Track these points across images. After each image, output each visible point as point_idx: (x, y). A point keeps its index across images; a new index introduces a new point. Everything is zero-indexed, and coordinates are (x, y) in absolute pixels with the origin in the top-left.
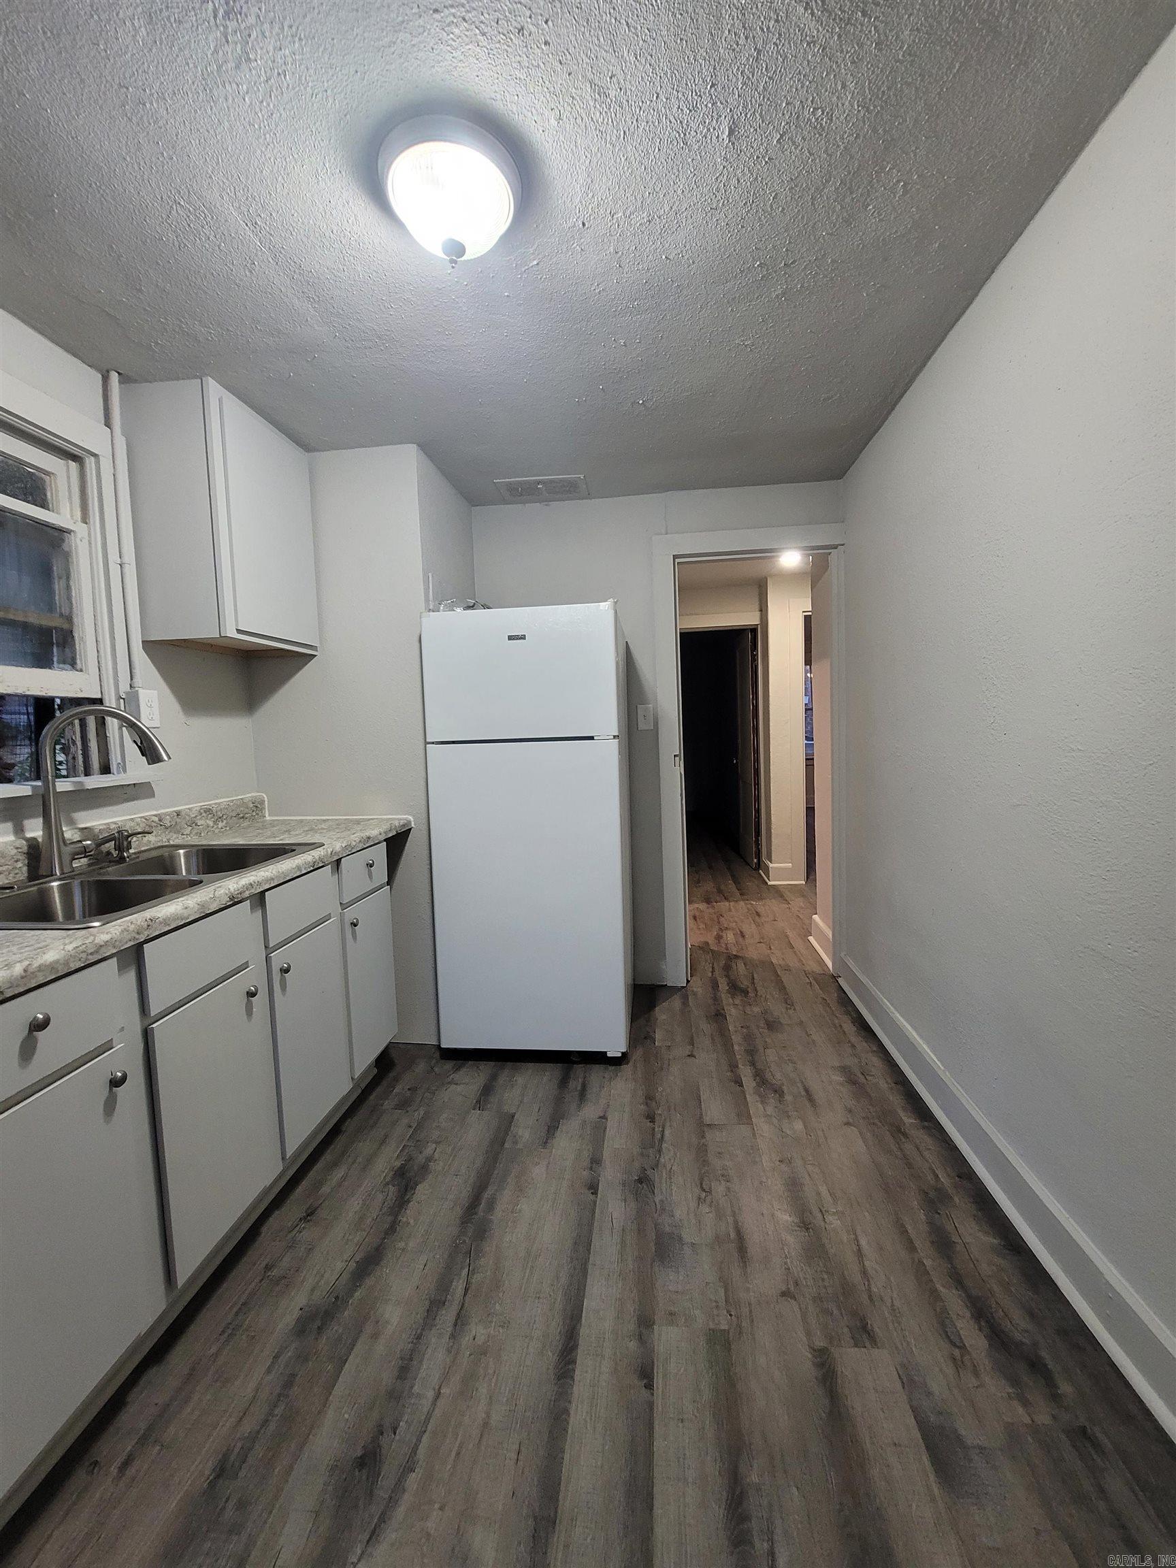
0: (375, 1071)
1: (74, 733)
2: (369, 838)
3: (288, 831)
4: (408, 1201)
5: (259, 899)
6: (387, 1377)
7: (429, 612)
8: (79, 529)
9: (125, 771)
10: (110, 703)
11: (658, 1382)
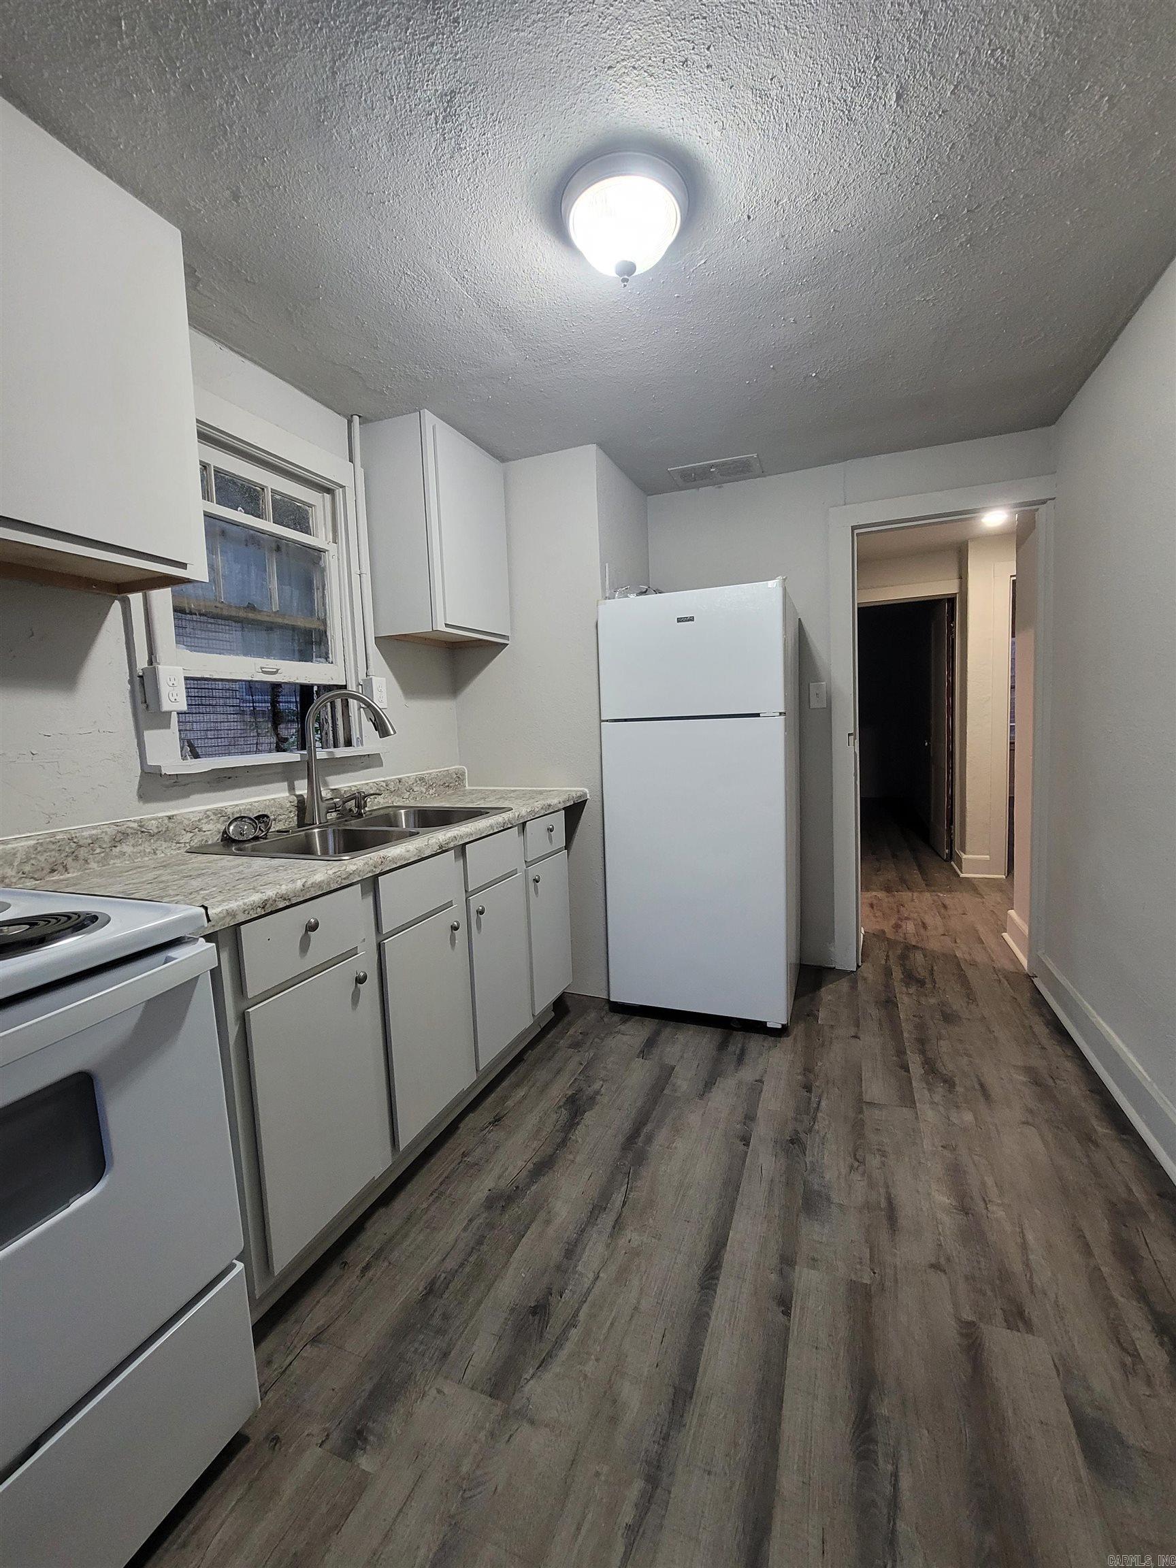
0: (553, 1014)
1: (327, 714)
2: (550, 805)
3: (484, 798)
4: (578, 1124)
5: (461, 850)
6: (556, 1254)
7: (606, 599)
8: (332, 548)
9: (362, 745)
10: (352, 688)
11: (795, 1312)
